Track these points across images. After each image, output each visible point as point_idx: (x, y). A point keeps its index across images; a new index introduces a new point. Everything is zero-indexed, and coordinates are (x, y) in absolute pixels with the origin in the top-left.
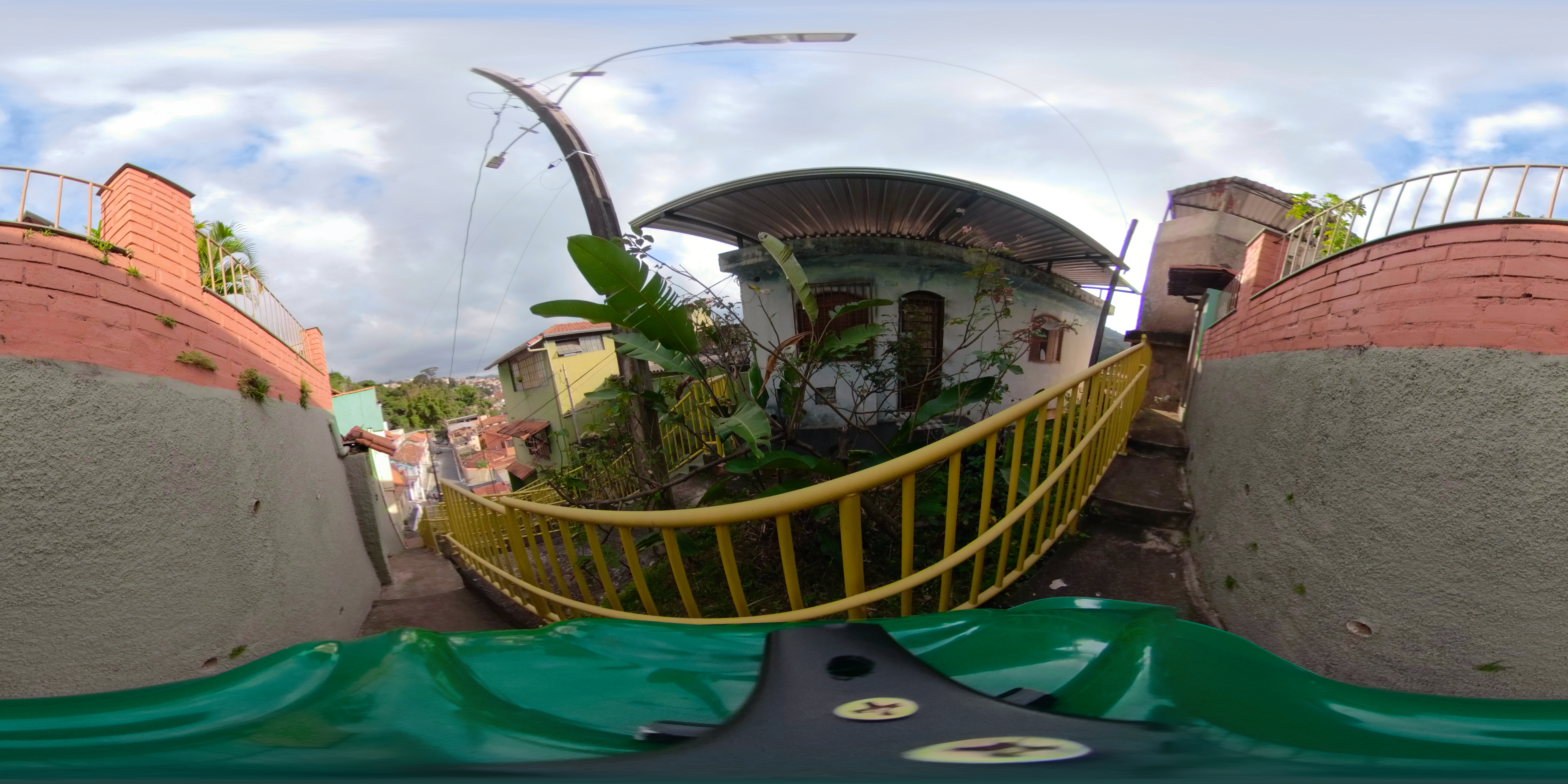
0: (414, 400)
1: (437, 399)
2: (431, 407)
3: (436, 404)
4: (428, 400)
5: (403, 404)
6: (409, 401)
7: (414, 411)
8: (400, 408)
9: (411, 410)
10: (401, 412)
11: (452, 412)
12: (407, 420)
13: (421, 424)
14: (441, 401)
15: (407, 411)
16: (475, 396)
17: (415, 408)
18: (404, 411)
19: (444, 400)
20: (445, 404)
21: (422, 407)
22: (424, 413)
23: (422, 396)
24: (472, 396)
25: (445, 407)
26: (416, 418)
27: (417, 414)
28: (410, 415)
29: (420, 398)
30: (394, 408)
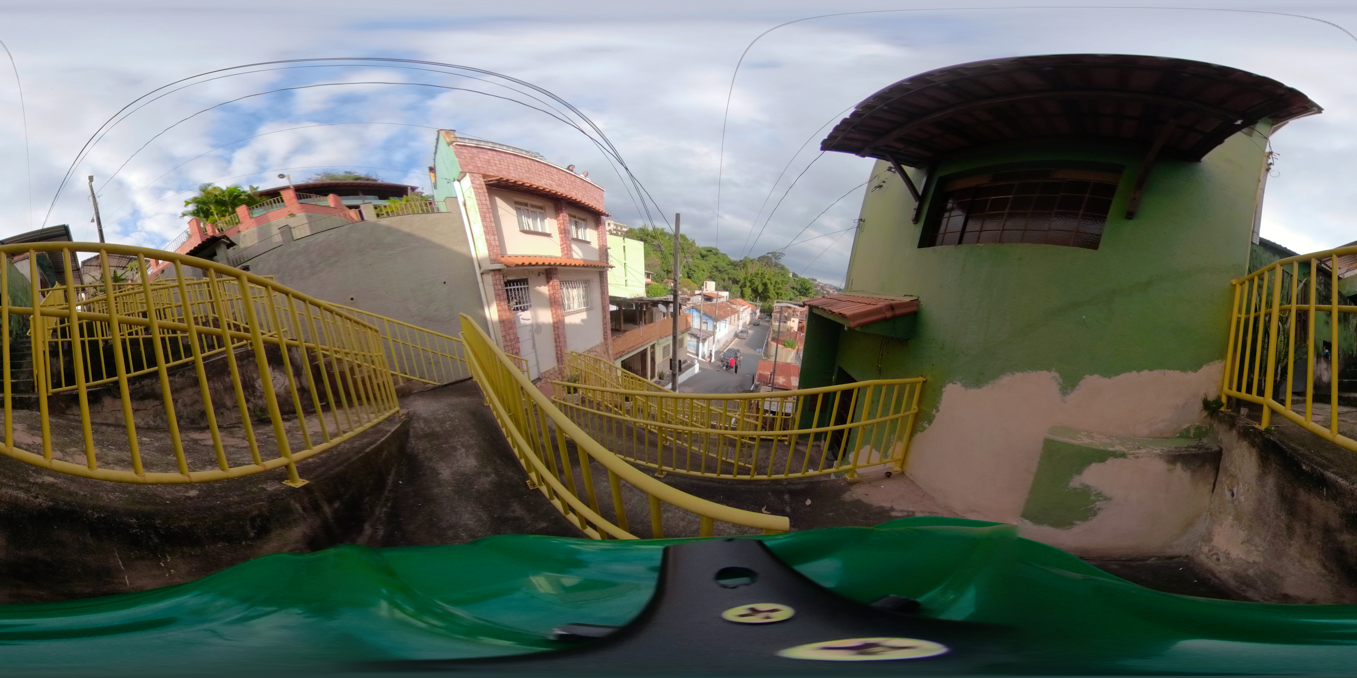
0: (751, 274)
2: (765, 285)
3: (771, 283)
4: (764, 277)
5: (741, 275)
6: (746, 274)
7: (748, 284)
8: (736, 277)
9: (745, 282)
10: (736, 282)
11: (783, 296)
12: (739, 289)
13: (751, 297)
14: (776, 282)
15: (742, 282)
16: (810, 291)
17: (750, 281)
18: (739, 281)
19: (780, 283)
20: (780, 286)
21: (758, 283)
22: (757, 288)
24: (807, 290)
25: (779, 289)
26: (748, 291)
27: (750, 287)
28: (744, 286)
29: (758, 274)
30: (730, 275)
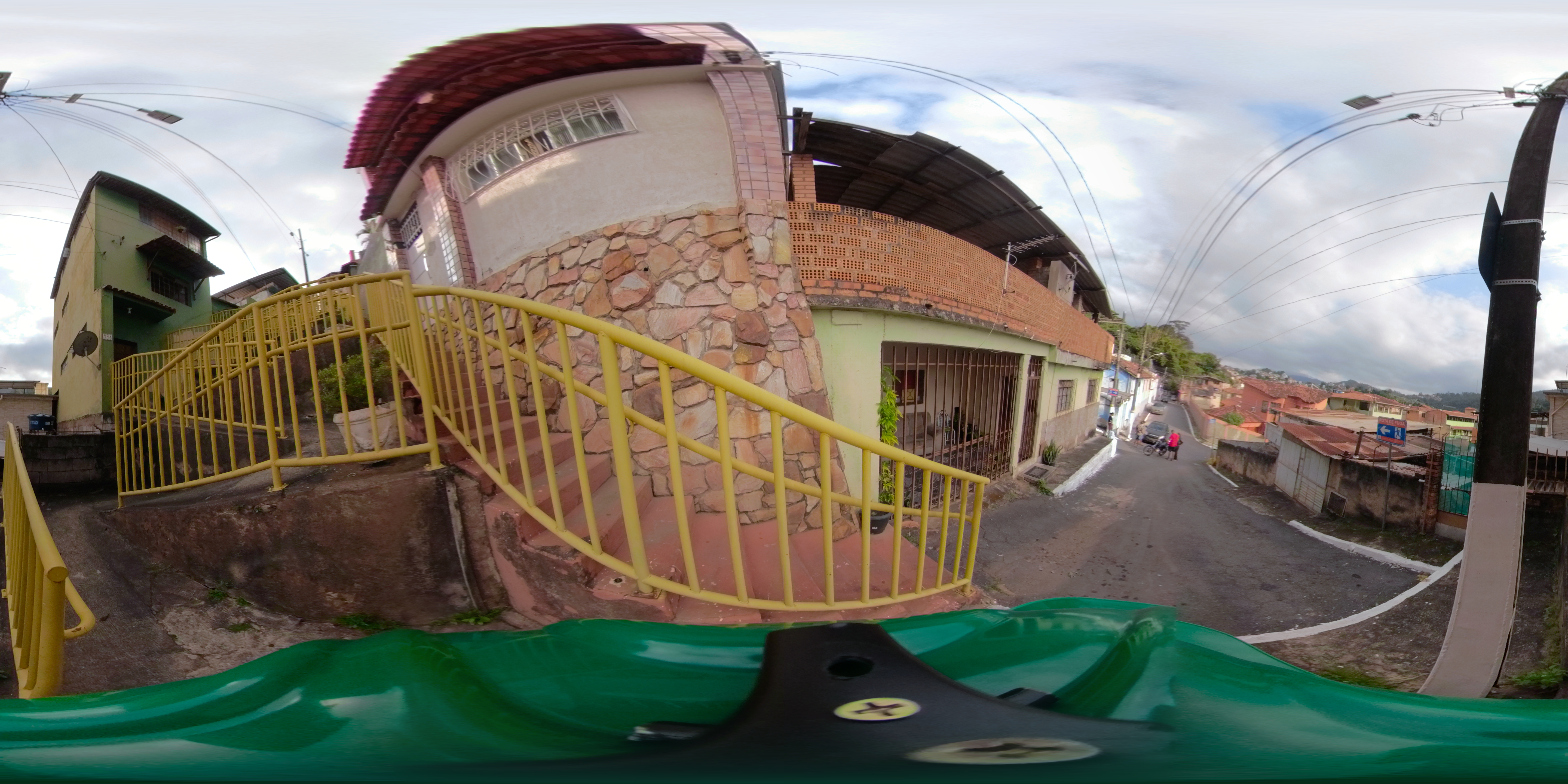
1: (1179, 351)
13: (1156, 370)
14: (1181, 355)
19: (1186, 356)
21: (1161, 353)
23: (1163, 341)
25: (1185, 362)
